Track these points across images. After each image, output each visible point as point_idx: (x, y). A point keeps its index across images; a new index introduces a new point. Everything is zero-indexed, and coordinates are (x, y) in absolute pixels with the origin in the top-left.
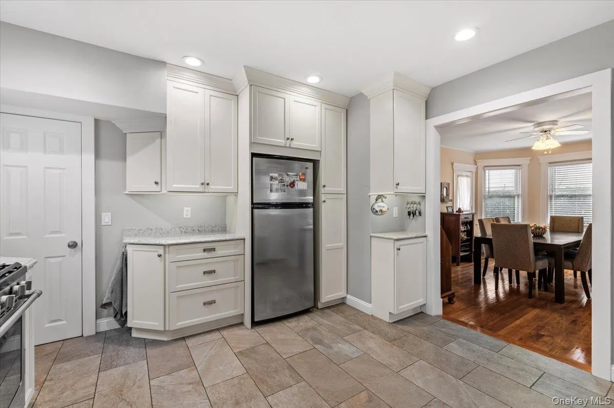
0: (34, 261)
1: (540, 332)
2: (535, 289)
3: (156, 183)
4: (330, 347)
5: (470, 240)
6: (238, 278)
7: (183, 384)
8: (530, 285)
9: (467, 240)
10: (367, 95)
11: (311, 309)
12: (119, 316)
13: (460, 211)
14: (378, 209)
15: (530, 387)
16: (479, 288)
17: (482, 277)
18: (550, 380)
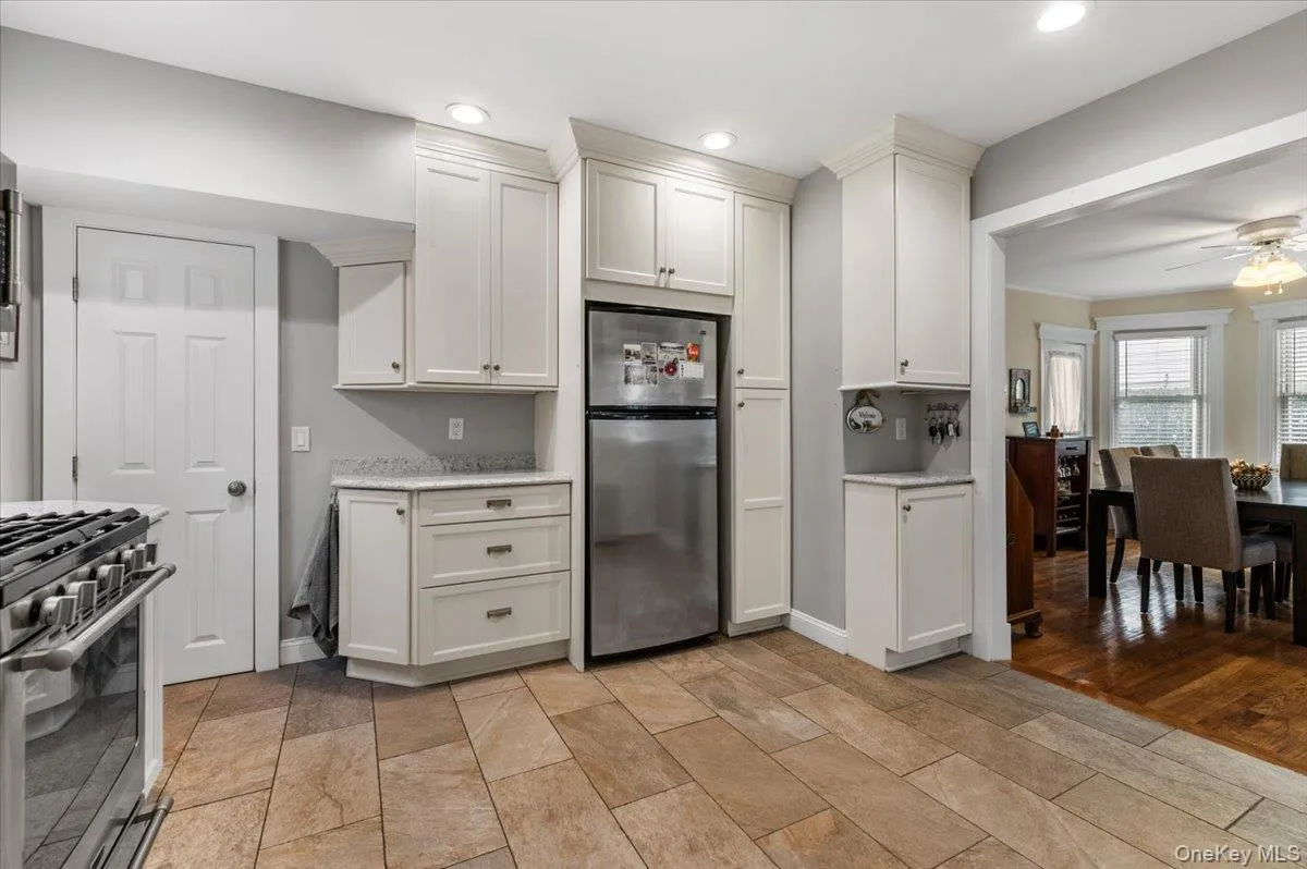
0: (163, 510)
1: (1252, 709)
2: (1242, 612)
3: (395, 366)
4: (753, 717)
5: (1079, 500)
6: (557, 563)
7: (442, 772)
8: (1229, 604)
9: (1073, 500)
10: (835, 171)
11: (712, 638)
12: (322, 635)
13: (1055, 432)
14: (860, 421)
15: (1226, 829)
16: (1102, 607)
17: (1108, 582)
18: (1275, 815)
